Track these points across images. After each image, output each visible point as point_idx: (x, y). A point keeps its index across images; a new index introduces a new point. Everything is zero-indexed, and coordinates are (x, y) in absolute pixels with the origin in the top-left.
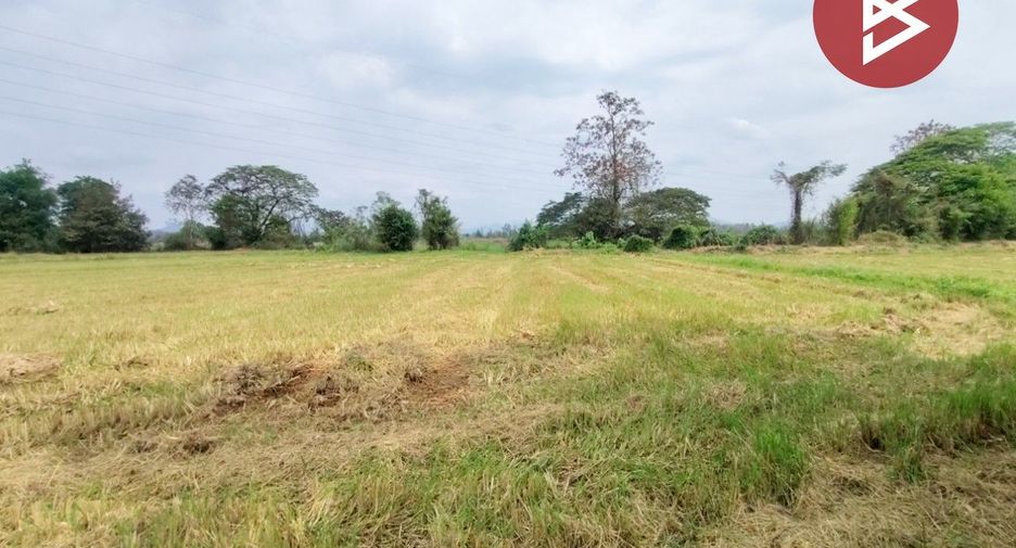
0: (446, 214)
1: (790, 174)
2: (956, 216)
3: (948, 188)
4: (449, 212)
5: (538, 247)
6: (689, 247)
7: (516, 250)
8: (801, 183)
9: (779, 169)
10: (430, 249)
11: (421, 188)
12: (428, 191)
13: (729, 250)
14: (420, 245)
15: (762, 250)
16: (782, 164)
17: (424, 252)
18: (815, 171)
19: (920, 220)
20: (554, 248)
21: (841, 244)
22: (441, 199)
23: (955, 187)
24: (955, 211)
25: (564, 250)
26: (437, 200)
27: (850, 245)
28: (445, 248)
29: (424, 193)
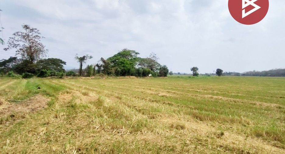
1: (79, 57)
2: (118, 70)
3: (119, 64)
6: (45, 77)
8: (82, 59)
9: (77, 55)
13: (57, 78)
15: (67, 78)
16: (77, 54)
18: (84, 57)
19: (110, 71)
21: (89, 76)
23: (120, 64)
24: (119, 69)
27: (91, 77)
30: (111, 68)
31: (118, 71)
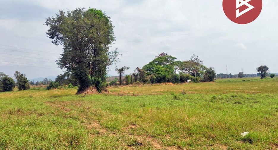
0: (25, 79)
1: (118, 69)
4: (26, 79)
5: (55, 88)
7: (48, 89)
8: (121, 71)
10: (19, 90)
11: (16, 71)
12: (19, 72)
14: (16, 88)
17: (17, 91)
19: (146, 79)
20: (60, 88)
21: (128, 85)
22: (24, 74)
24: (154, 77)
25: (63, 89)
26: (22, 75)
27: (130, 85)
28: (25, 90)
29: (17, 73)
30: (146, 76)
31: (153, 79)
